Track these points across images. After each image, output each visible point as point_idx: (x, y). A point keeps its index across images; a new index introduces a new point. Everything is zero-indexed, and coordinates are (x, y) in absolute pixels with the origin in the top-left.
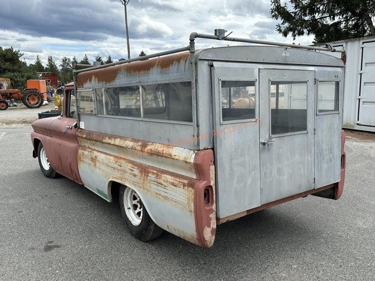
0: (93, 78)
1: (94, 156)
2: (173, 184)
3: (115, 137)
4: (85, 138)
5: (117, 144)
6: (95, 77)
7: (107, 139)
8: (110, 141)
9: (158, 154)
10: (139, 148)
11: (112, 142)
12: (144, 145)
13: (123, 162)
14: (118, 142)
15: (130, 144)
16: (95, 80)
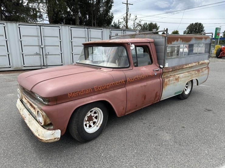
0: (179, 39)
1: (177, 77)
2: (205, 70)
3: (188, 64)
4: (172, 71)
5: (190, 66)
6: (180, 39)
7: (185, 66)
8: (187, 66)
9: (203, 64)
10: (198, 64)
11: (188, 66)
12: (199, 63)
13: (191, 72)
14: (190, 65)
15: (195, 64)
16: (180, 41)
